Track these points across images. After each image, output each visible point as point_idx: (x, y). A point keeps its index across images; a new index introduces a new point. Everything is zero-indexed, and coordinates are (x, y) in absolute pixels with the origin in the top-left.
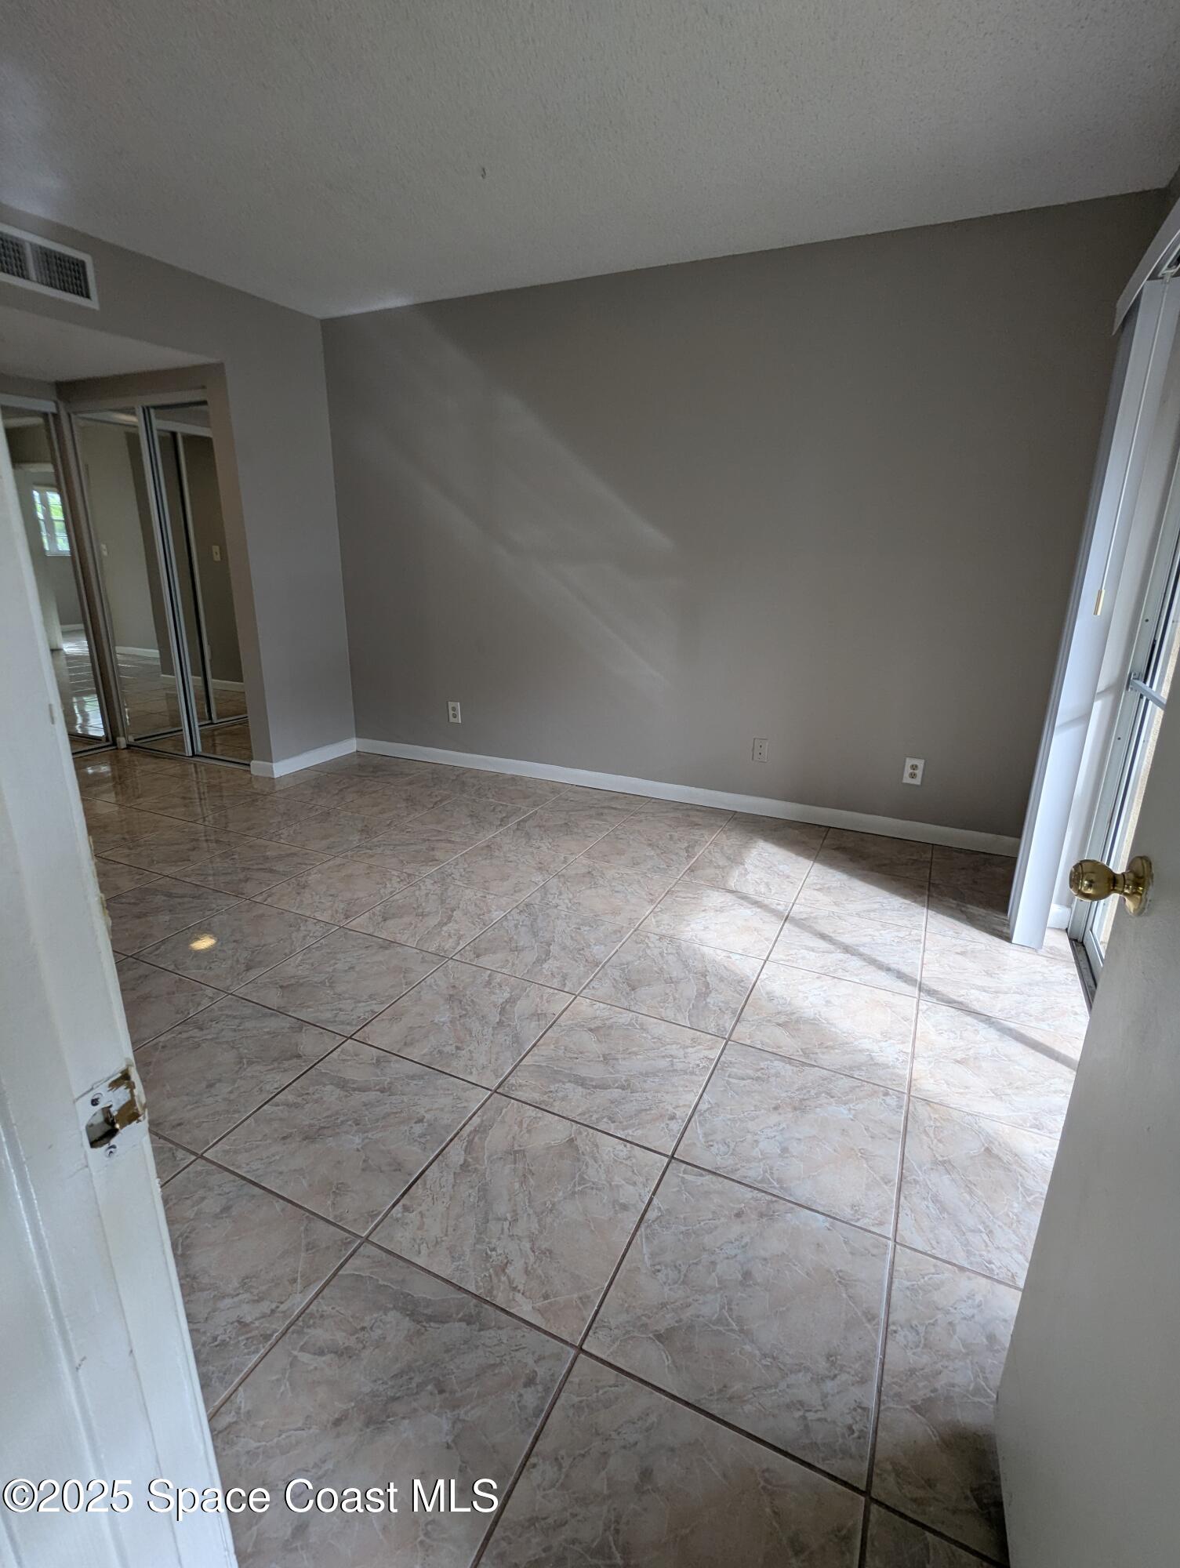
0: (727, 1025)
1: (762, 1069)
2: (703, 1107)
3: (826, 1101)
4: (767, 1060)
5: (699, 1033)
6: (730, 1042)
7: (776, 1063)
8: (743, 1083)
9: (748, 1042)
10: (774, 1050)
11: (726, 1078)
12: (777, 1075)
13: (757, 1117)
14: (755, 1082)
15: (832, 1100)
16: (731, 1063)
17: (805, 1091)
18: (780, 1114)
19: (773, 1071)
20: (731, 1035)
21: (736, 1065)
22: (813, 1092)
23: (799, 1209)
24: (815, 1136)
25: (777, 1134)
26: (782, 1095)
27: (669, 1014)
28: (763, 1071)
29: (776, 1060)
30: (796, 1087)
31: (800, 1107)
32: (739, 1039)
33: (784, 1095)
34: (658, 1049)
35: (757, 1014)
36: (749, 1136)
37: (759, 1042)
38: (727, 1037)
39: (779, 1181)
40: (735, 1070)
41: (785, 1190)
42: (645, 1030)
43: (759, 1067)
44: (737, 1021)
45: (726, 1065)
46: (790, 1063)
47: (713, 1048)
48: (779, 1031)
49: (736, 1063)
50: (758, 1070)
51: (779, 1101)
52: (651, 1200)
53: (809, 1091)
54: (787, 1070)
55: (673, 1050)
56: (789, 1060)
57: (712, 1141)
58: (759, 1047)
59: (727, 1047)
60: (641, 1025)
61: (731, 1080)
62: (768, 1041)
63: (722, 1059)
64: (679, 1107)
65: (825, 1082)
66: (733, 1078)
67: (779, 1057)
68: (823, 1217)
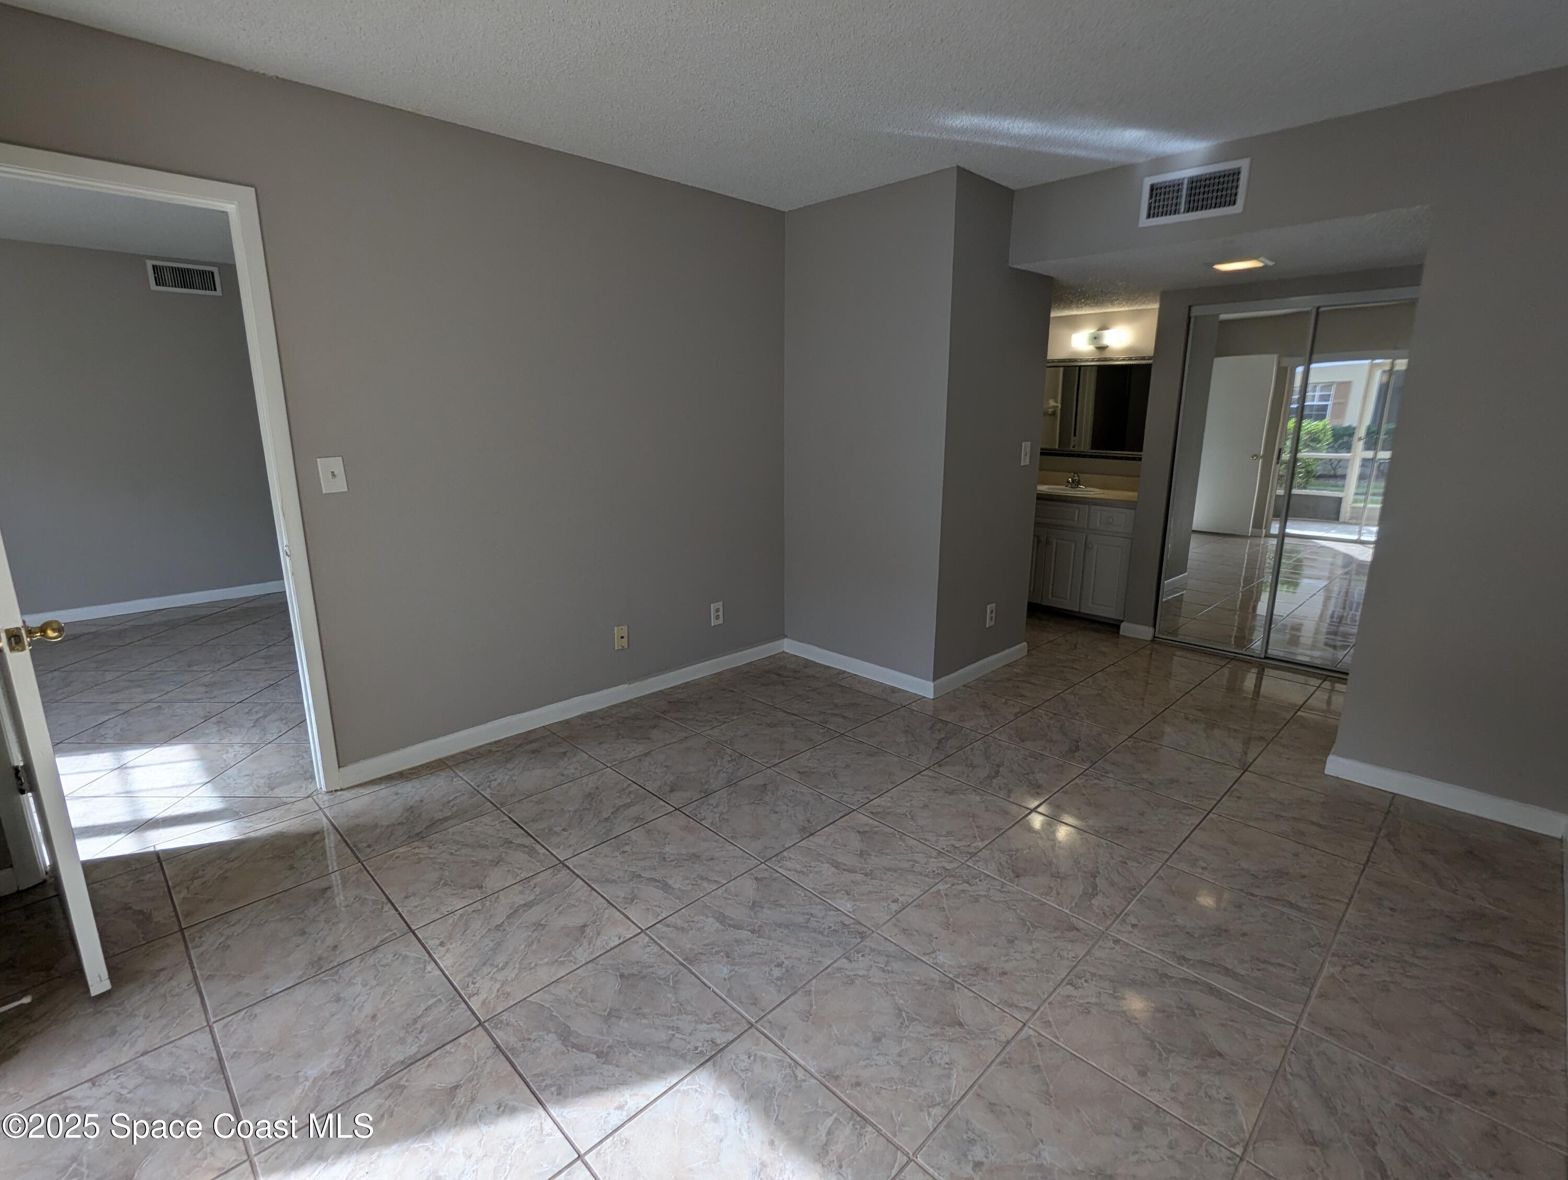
0: (501, 1033)
1: (421, 1032)
2: (431, 966)
3: (337, 1064)
4: (427, 1043)
5: (512, 1003)
6: (477, 1023)
7: (414, 1049)
8: (423, 1007)
9: (462, 1040)
10: (430, 1058)
11: (440, 997)
12: (402, 1041)
13: (382, 998)
14: (414, 1016)
15: (331, 1071)
16: (452, 1010)
17: (363, 1053)
18: (367, 1016)
19: (410, 1040)
20: (486, 1030)
21: (446, 1012)
22: (355, 1058)
23: (297, 982)
24: (323, 1028)
25: (355, 1004)
26: (380, 1031)
27: (560, 990)
28: (418, 1031)
29: (418, 1052)
30: (375, 1049)
31: (354, 1036)
32: (473, 1034)
33: (377, 1033)
34: (520, 963)
35: (490, 1073)
36: (375, 983)
37: (453, 1050)
38: (486, 1024)
39: (325, 982)
40: (443, 1008)
41: (316, 982)
42: (553, 963)
43: (425, 1031)
44: (498, 1047)
45: (453, 1005)
46: (403, 1062)
47: (482, 1005)
48: (450, 1079)
49: (449, 1013)
50: (423, 1028)
51: (377, 1024)
52: (396, 910)
53: (359, 1056)
54: (398, 1054)
55: (510, 974)
56: (409, 1063)
57: (398, 958)
58: (448, 1047)
59: (473, 1017)
60: (562, 963)
61: (435, 999)
62: (446, 1060)
63: (463, 1005)
64: (447, 952)
65: (351, 1080)
66: (436, 1002)
67: (419, 1056)
68: (275, 992)
